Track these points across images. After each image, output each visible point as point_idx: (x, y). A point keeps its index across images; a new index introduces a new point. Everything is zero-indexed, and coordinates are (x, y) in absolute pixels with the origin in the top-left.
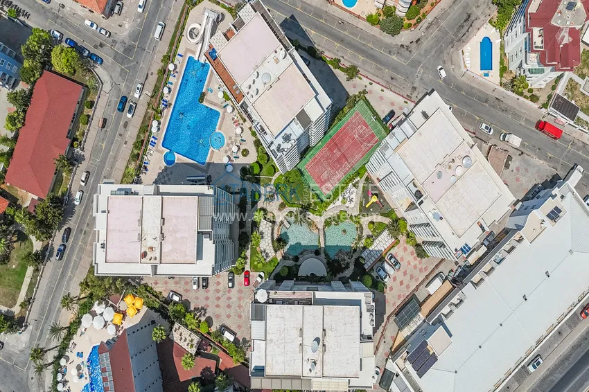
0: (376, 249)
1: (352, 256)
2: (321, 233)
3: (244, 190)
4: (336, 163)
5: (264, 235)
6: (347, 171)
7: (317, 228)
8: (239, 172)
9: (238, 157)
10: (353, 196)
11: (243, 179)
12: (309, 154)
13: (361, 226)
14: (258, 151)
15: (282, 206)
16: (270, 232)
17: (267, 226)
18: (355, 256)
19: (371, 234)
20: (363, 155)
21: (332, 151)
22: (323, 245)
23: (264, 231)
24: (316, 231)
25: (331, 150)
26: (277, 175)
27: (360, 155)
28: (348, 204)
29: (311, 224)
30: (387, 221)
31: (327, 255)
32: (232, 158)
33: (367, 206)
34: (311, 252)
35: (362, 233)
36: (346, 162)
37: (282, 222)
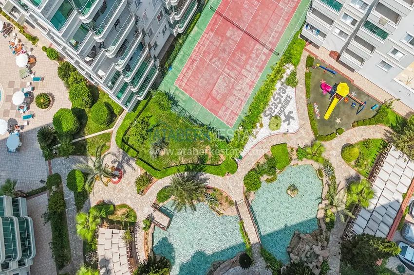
0: (383, 202)
1: (327, 240)
2: (244, 210)
3: (54, 179)
4: (238, 54)
5: (110, 266)
6: (265, 62)
7: (231, 203)
8: (37, 145)
9: (33, 116)
10: (291, 107)
11: (49, 156)
12: (179, 57)
13: (327, 164)
14: (68, 86)
15: (143, 183)
16: (124, 251)
17: (115, 240)
18: (334, 237)
19: (353, 172)
20: (287, 21)
21: (223, 35)
22: (254, 239)
23: (108, 255)
24: (231, 212)
25: (220, 33)
26: (119, 121)
27: (281, 22)
28: (284, 127)
29: (216, 198)
30: (377, 132)
31: (269, 259)
32: (20, 122)
33: (327, 117)
34: (233, 265)
35: (333, 178)
36: (258, 46)
37: (150, 219)
